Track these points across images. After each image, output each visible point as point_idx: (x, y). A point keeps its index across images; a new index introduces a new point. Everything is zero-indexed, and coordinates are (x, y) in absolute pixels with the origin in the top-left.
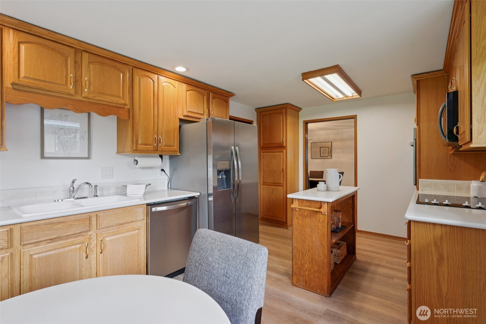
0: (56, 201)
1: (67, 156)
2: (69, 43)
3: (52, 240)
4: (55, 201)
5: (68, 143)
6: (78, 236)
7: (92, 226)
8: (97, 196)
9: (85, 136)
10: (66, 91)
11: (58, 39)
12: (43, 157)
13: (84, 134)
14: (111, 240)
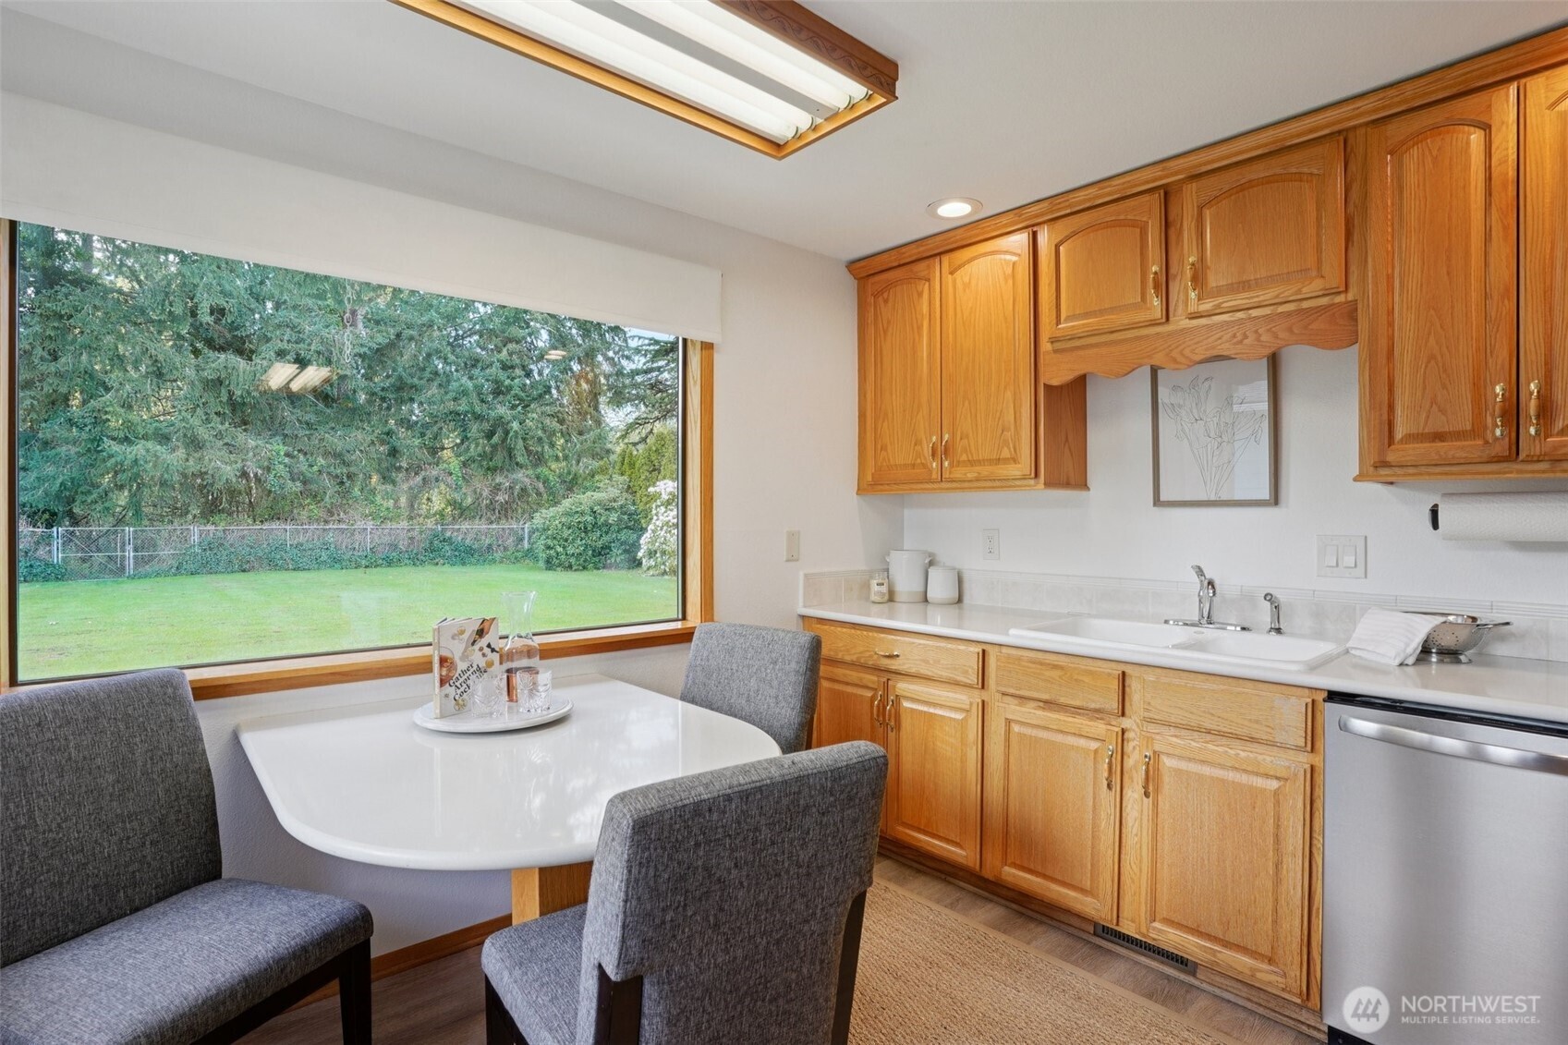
0: (1171, 622)
1: (1213, 498)
2: (1148, 182)
3: (1049, 704)
4: (1166, 622)
5: (1215, 459)
6: (1098, 718)
7: (1131, 705)
8: (1278, 631)
9: (1260, 431)
10: (1142, 320)
11: (1124, 189)
12: (1157, 502)
13: (1257, 426)
14: (1178, 772)
